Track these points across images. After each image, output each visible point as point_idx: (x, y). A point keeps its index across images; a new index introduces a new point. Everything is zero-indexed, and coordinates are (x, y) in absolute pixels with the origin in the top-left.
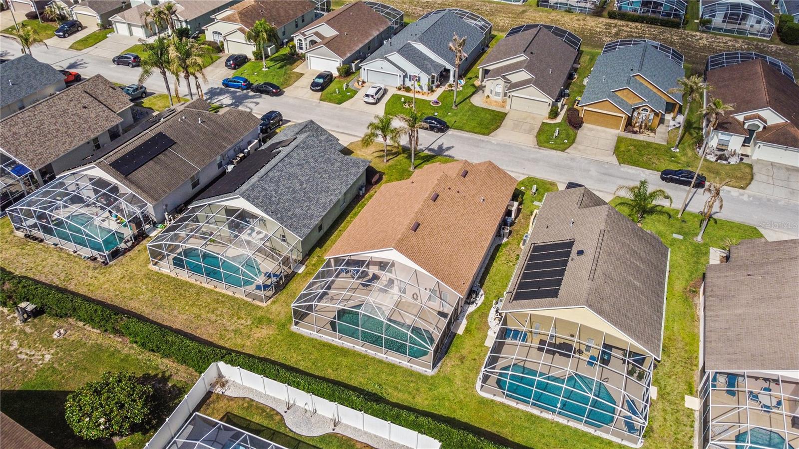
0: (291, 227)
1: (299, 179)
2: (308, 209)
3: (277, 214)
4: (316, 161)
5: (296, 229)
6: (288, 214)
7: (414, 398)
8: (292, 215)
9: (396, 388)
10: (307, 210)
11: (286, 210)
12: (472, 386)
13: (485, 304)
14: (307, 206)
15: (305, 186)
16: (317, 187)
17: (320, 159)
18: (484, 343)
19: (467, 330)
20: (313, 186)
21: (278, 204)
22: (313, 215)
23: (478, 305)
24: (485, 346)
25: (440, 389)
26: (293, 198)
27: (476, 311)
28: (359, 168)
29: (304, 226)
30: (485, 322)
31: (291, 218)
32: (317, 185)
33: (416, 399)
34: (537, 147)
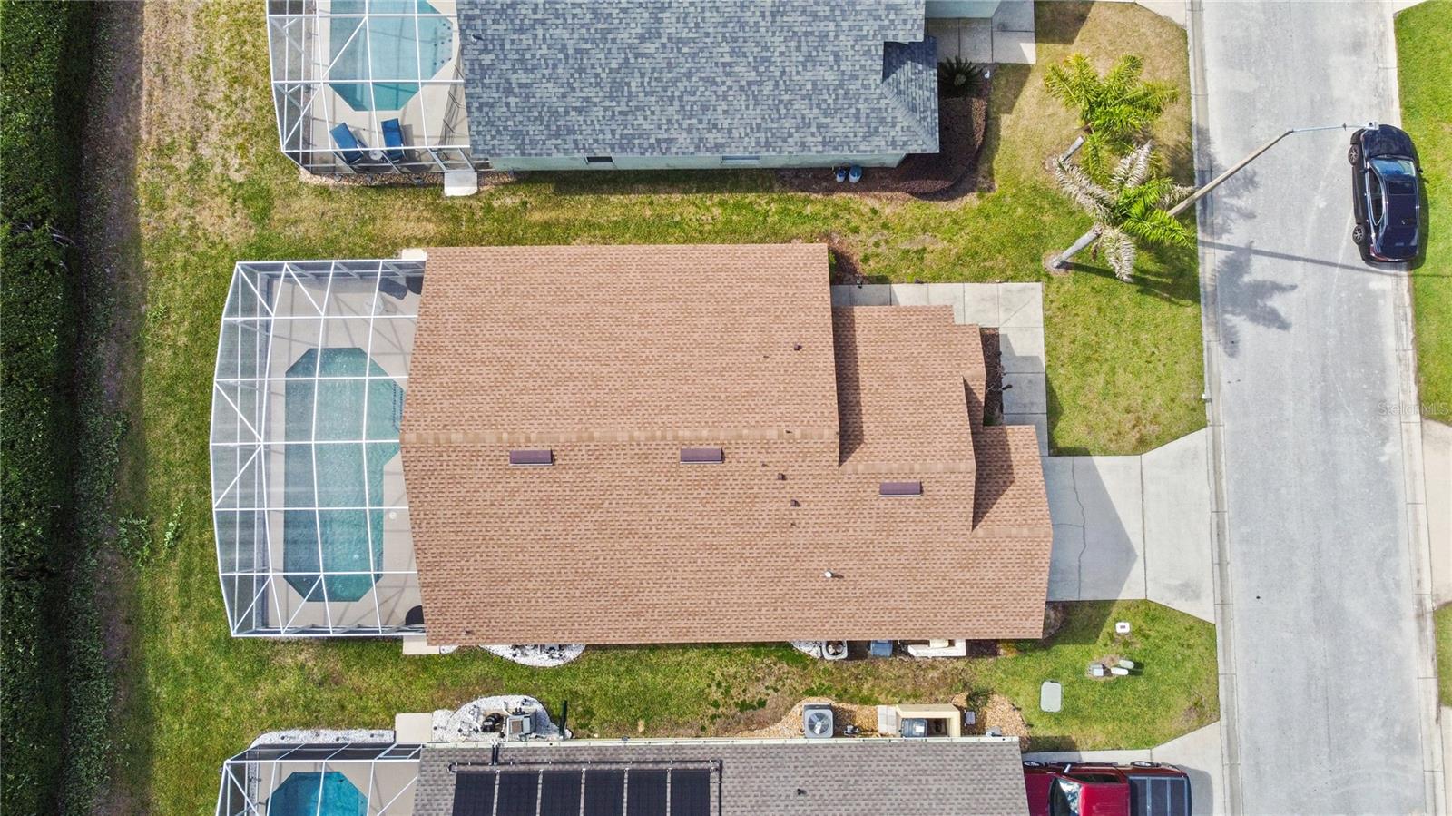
0: (480, 109)
1: (659, 21)
2: (579, 110)
3: (485, 51)
4: (773, 15)
5: (490, 123)
6: (514, 78)
7: (176, 619)
8: (521, 85)
9: (187, 573)
10: (575, 109)
11: (522, 61)
12: (265, 725)
13: (532, 674)
14: (587, 99)
15: (650, 47)
16: (678, 80)
17: (794, 19)
18: (400, 710)
19: (424, 663)
20: (670, 67)
21: (521, 31)
22: (571, 131)
23: (520, 660)
24: (393, 718)
25: (224, 664)
26: (578, 51)
27: (500, 662)
28: (871, 133)
29: (515, 135)
30: (471, 695)
31: (509, 91)
32: (689, 75)
33: (174, 625)
34: (1429, 605)
